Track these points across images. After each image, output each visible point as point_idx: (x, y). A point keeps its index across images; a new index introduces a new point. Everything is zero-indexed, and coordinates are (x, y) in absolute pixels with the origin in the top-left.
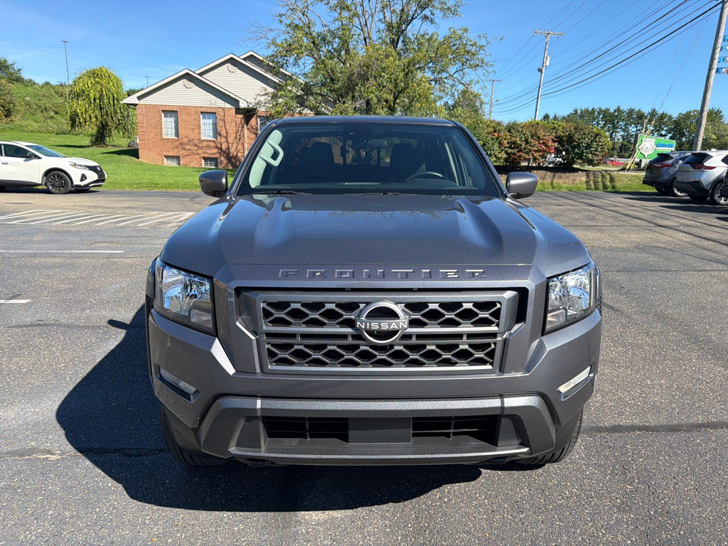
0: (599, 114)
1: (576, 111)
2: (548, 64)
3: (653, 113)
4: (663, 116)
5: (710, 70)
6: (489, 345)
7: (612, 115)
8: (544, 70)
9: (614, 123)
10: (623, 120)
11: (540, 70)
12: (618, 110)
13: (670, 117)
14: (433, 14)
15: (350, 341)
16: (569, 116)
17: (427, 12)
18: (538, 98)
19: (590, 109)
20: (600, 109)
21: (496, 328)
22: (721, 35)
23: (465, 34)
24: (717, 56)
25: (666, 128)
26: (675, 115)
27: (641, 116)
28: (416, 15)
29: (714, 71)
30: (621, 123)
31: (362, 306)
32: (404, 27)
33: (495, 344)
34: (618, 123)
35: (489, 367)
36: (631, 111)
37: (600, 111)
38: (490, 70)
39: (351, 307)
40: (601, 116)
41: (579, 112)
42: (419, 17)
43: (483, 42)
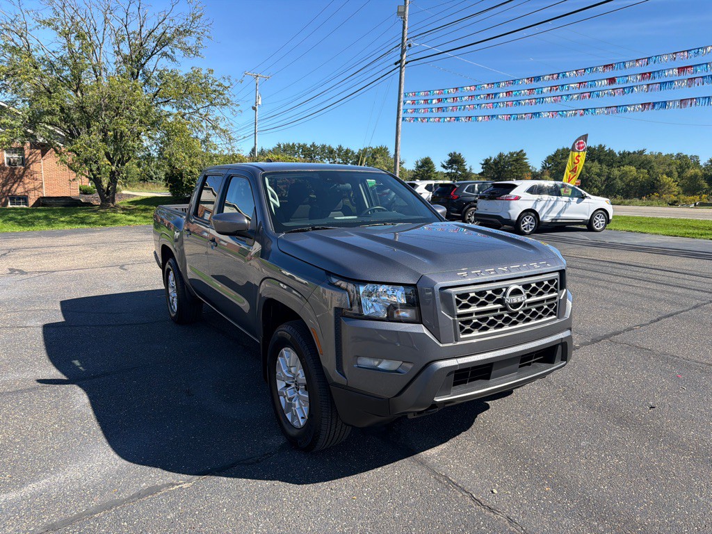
0: (299, 148)
1: (279, 146)
2: (260, 103)
3: (340, 149)
4: (347, 152)
5: (398, 118)
6: (553, 304)
7: (309, 150)
8: (257, 107)
9: (311, 157)
10: (318, 154)
11: (254, 109)
12: (313, 145)
13: (353, 153)
14: (174, 53)
15: (499, 312)
16: (274, 150)
17: (166, 49)
18: (255, 133)
19: (291, 144)
20: (299, 144)
21: (556, 294)
22: (402, 92)
23: (211, 75)
24: (401, 108)
25: (351, 162)
26: (356, 151)
27: (331, 151)
28: (156, 51)
29: (401, 120)
30: (317, 157)
31: (504, 290)
32: (143, 61)
33: (556, 303)
34: (315, 157)
35: (554, 317)
36: (324, 147)
37: (299, 147)
38: (237, 109)
39: (498, 291)
40: (301, 150)
41: (282, 146)
42: (159, 53)
43: (226, 84)
